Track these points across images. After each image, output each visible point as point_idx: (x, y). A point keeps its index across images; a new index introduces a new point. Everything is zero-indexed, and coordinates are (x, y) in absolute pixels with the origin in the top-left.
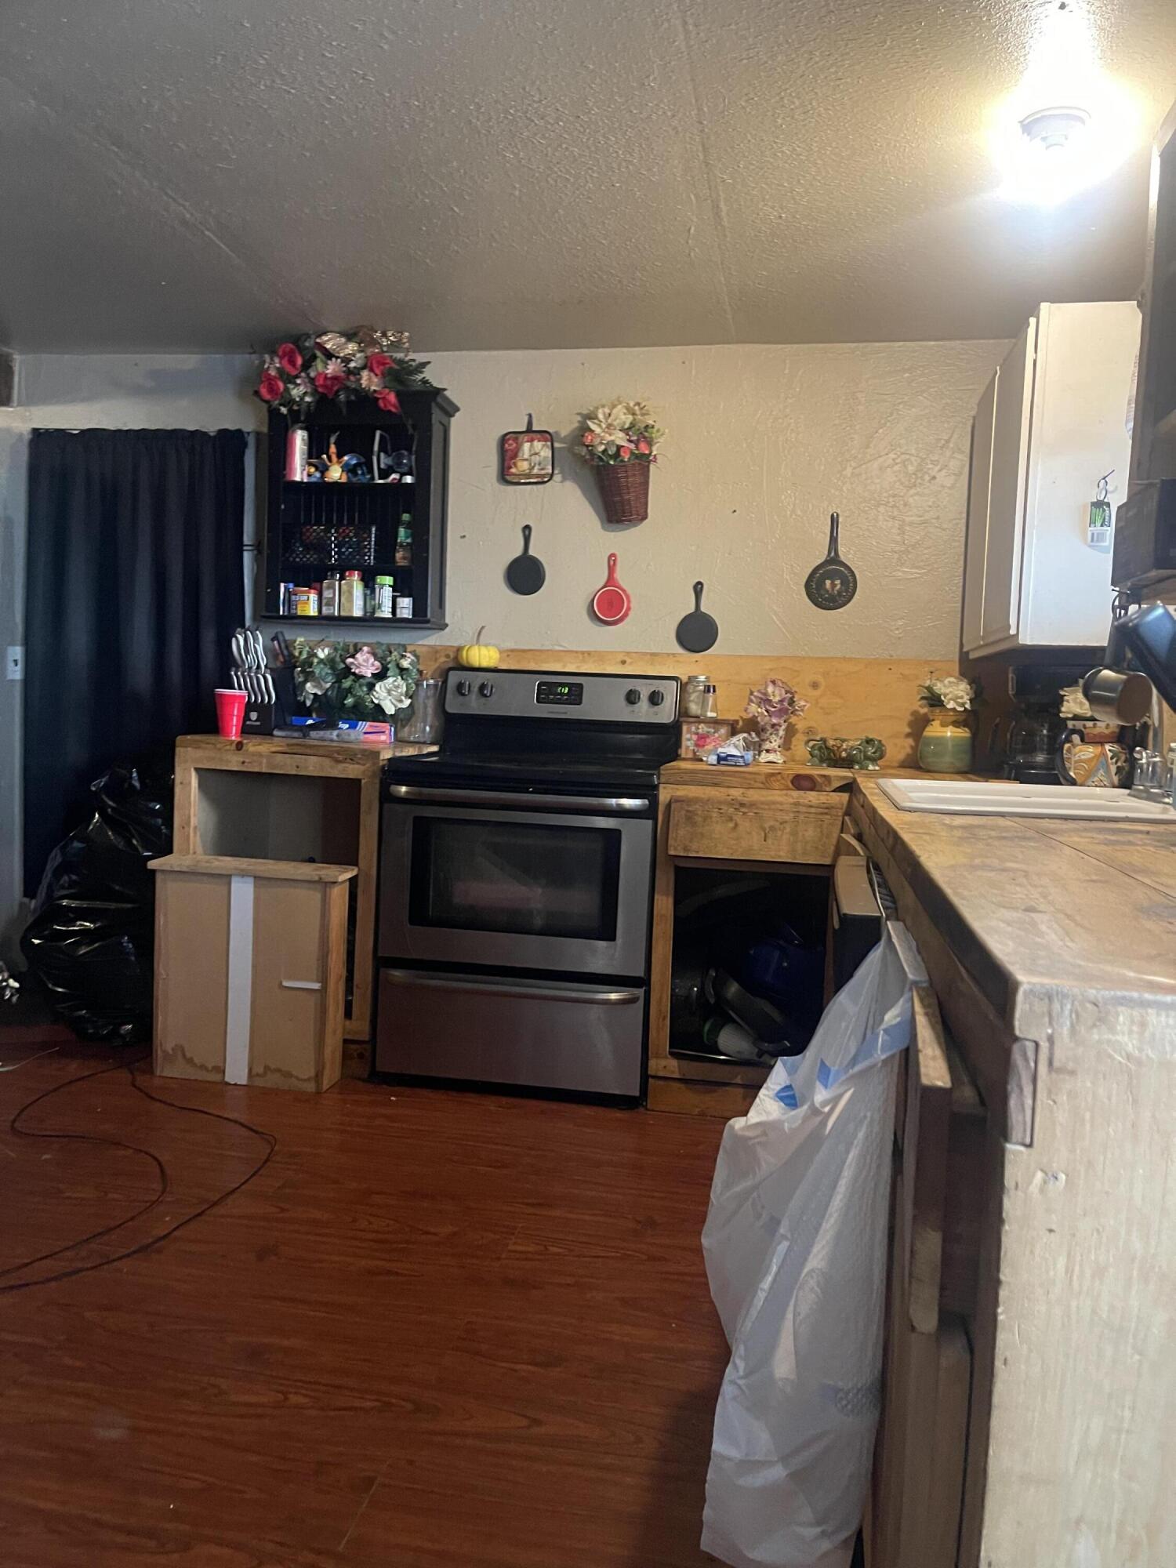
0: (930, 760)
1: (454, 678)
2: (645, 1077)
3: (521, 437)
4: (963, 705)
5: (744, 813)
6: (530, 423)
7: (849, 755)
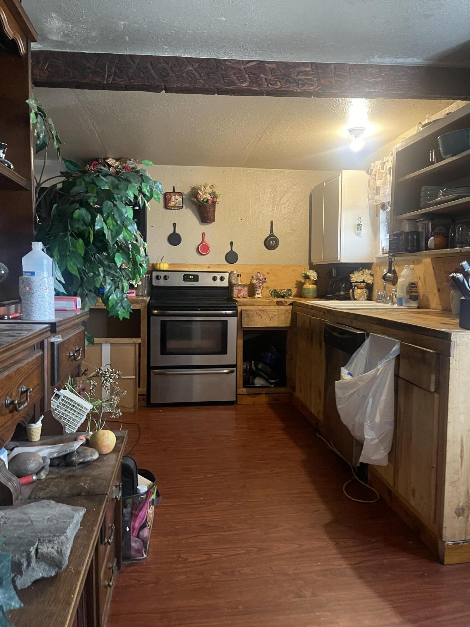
0: (306, 295)
1: (155, 274)
2: (237, 395)
3: (171, 194)
4: (315, 278)
5: (264, 313)
6: (174, 189)
7: (284, 294)
